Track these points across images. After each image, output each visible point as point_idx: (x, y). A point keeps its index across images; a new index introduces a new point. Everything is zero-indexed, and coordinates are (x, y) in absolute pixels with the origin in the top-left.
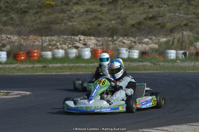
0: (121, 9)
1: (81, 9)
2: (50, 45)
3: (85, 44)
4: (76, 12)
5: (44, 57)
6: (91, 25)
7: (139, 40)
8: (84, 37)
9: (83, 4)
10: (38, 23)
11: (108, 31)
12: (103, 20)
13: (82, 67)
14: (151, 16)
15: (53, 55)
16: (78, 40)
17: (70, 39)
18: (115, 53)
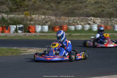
0: (116, 2)
1: (92, 1)
2: (73, 22)
3: (94, 22)
4: (89, 3)
5: (70, 29)
8: (94, 18)
10: (67, 9)
11: (108, 14)
12: (105, 8)
15: (75, 28)
16: (90, 19)
17: (85, 19)
18: (112, 28)
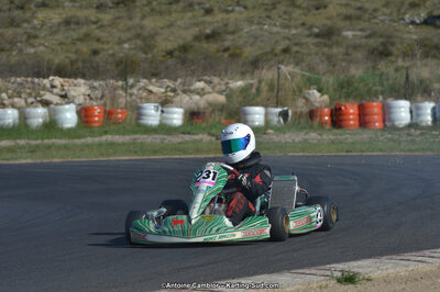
0: (144, 17)
1: (54, 17)
3: (64, 97)
4: (42, 26)
6: (76, 52)
7: (184, 84)
8: (61, 80)
9: (58, 6)
12: (103, 43)
13: (59, 148)
14: (208, 31)
16: (48, 86)
17: (31, 85)
18: (131, 115)
